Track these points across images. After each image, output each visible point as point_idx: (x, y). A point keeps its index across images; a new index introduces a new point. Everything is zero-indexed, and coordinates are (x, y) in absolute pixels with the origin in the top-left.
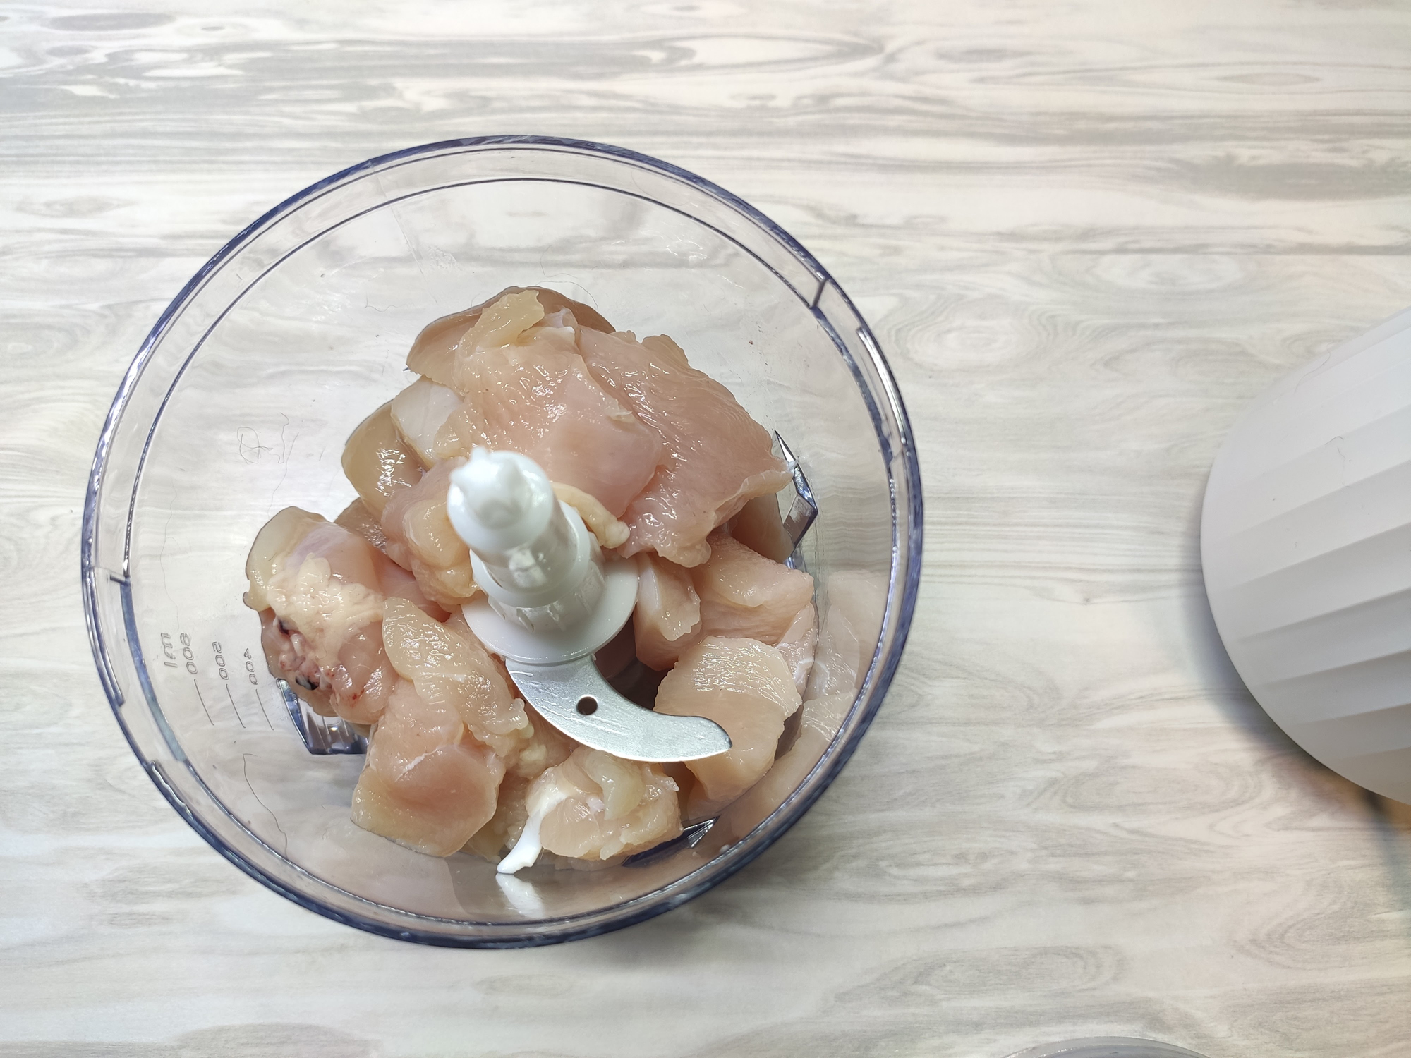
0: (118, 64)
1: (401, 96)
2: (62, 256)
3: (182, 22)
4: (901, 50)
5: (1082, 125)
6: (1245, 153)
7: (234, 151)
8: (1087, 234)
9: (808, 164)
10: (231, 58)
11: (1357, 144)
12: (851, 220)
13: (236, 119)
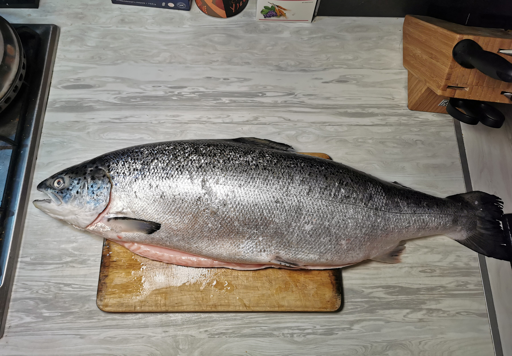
0: (179, 94)
1: (222, 100)
2: (173, 123)
3: (189, 88)
4: (297, 94)
5: (324, 106)
6: (349, 111)
7: (197, 108)
8: (325, 123)
9: (283, 111)
10: (196, 94)
11: (366, 109)
12: (289, 120)
13: (198, 103)
